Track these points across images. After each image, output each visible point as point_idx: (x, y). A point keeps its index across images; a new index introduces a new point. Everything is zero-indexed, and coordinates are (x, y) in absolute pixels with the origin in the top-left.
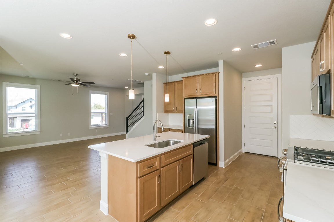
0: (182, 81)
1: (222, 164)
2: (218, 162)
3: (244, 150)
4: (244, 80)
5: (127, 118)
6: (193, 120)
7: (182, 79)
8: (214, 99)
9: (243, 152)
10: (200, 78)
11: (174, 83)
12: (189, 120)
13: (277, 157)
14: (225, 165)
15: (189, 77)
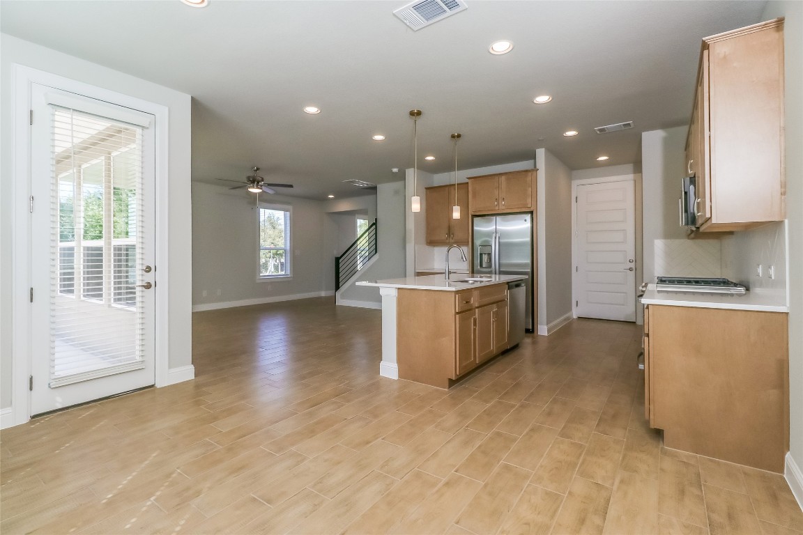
0: (468, 183)
1: (543, 330)
2: (535, 326)
3: (575, 313)
4: (575, 183)
5: (337, 260)
6: (489, 255)
7: (467, 181)
8: (528, 217)
9: (575, 317)
10: (503, 178)
11: (447, 188)
12: (481, 254)
13: (635, 323)
14: (549, 331)
15: (480, 177)
